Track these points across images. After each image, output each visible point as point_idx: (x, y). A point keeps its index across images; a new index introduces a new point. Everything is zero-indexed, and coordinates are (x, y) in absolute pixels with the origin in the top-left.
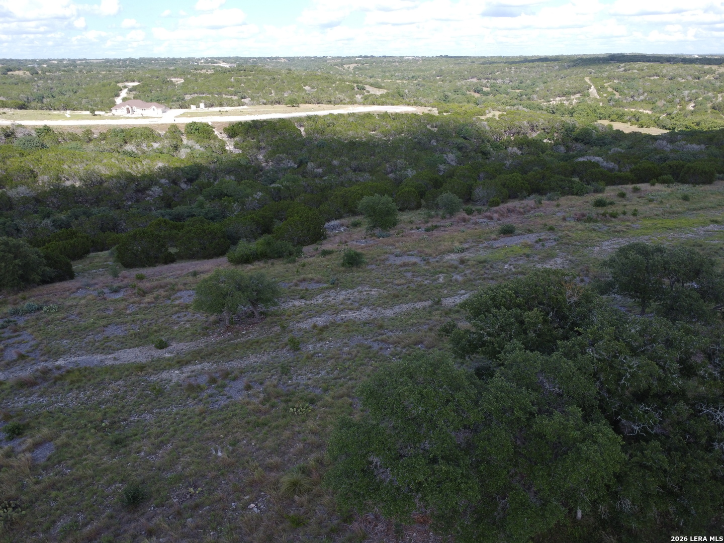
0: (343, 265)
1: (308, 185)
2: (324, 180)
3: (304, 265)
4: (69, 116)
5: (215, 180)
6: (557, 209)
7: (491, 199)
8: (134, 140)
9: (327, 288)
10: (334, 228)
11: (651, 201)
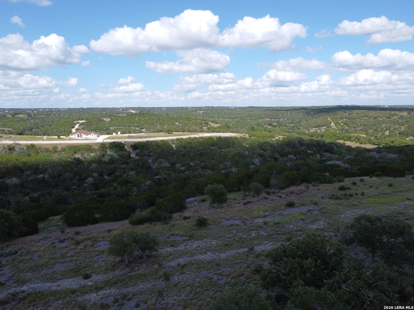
0: (196, 225)
1: (176, 177)
2: (186, 174)
3: (173, 226)
4: (45, 139)
5: (124, 174)
6: (318, 192)
7: (280, 186)
8: (80, 152)
9: (187, 240)
10: (191, 202)
11: (371, 187)
